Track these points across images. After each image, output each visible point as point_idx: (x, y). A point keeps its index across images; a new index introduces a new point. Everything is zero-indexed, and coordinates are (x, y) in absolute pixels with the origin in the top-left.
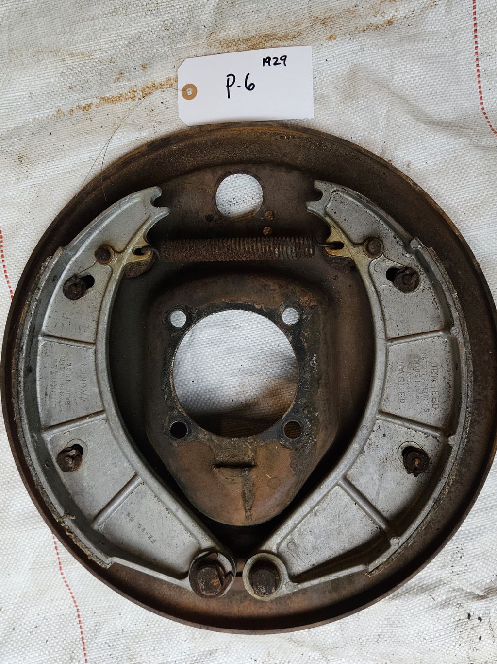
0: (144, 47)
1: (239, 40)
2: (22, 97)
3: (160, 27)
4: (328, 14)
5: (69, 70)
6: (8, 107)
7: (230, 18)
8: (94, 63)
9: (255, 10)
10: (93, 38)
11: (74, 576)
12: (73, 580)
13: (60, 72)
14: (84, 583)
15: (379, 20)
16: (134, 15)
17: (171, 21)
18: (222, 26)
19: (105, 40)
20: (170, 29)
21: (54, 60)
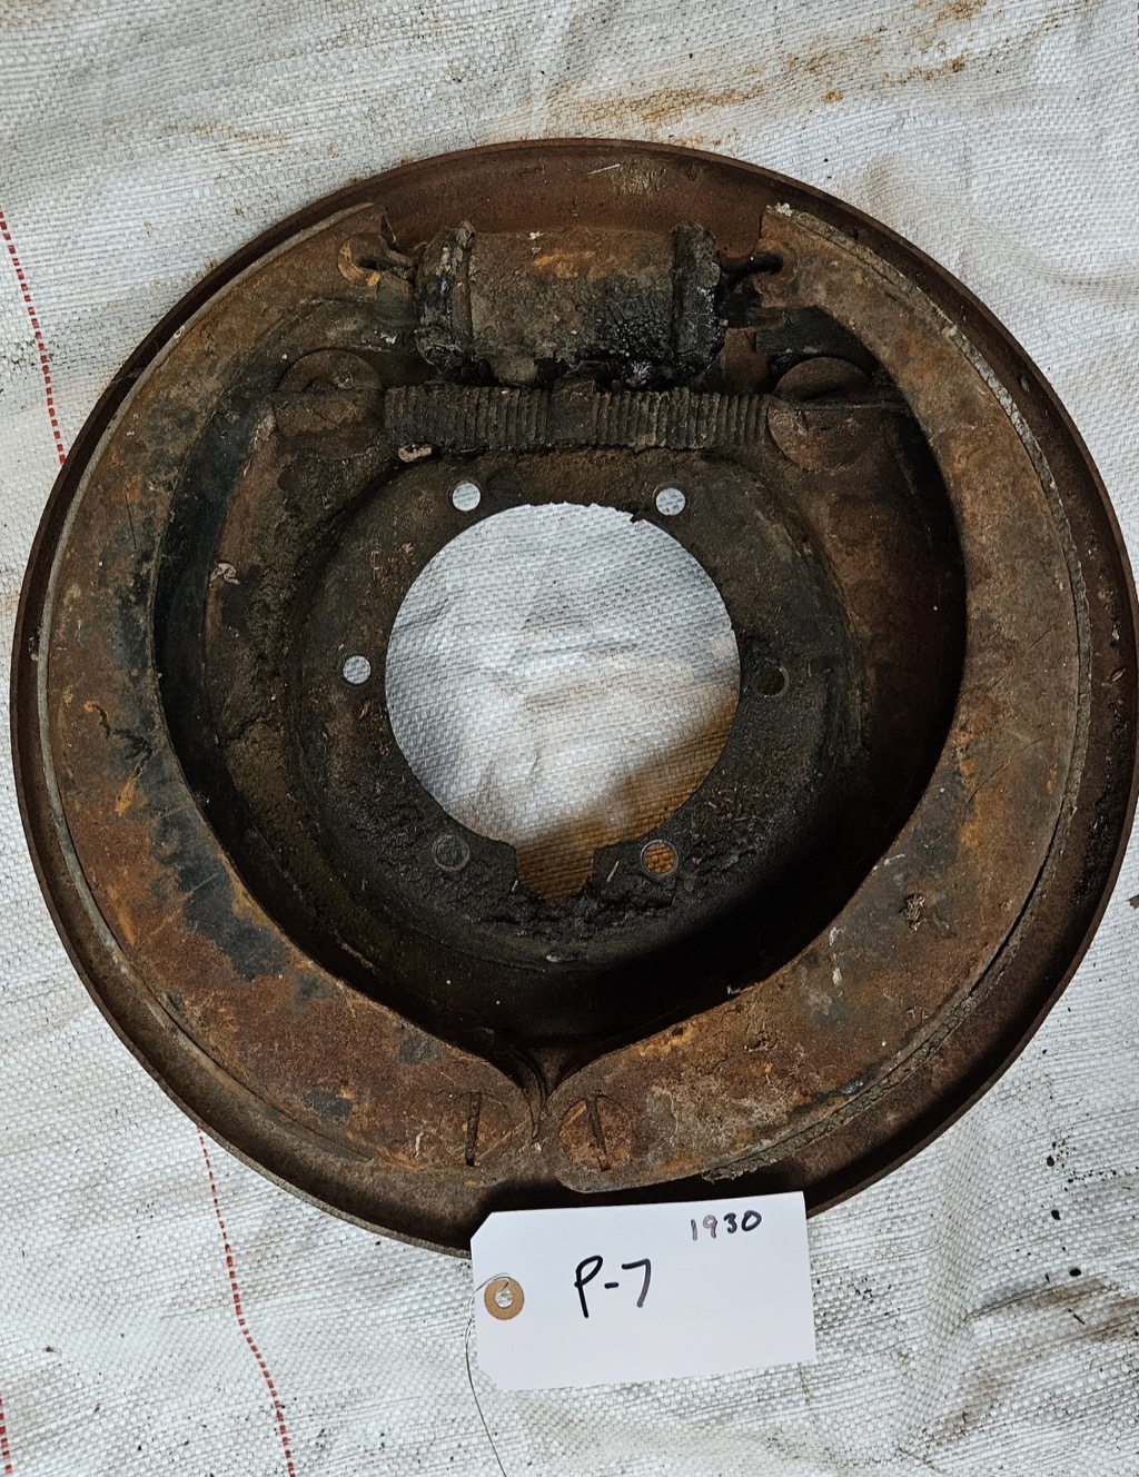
0: (406, 119)
1: (622, 102)
2: (127, 232)
3: (442, 74)
4: (819, 49)
5: (236, 171)
6: (96, 256)
7: (601, 55)
8: (292, 155)
9: (656, 37)
10: (291, 98)
11: (269, 1325)
12: (268, 1334)
13: (215, 175)
14: (292, 1340)
15: (933, 59)
16: (385, 46)
17: (466, 61)
18: (582, 72)
19: (319, 102)
20: (465, 80)
21: (201, 146)
